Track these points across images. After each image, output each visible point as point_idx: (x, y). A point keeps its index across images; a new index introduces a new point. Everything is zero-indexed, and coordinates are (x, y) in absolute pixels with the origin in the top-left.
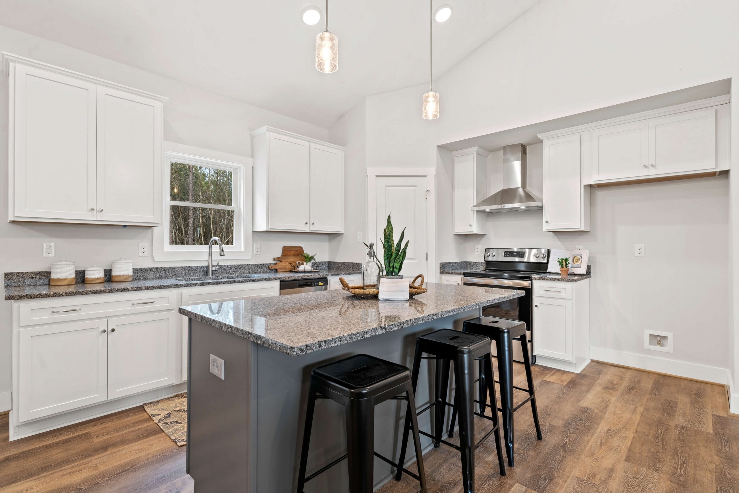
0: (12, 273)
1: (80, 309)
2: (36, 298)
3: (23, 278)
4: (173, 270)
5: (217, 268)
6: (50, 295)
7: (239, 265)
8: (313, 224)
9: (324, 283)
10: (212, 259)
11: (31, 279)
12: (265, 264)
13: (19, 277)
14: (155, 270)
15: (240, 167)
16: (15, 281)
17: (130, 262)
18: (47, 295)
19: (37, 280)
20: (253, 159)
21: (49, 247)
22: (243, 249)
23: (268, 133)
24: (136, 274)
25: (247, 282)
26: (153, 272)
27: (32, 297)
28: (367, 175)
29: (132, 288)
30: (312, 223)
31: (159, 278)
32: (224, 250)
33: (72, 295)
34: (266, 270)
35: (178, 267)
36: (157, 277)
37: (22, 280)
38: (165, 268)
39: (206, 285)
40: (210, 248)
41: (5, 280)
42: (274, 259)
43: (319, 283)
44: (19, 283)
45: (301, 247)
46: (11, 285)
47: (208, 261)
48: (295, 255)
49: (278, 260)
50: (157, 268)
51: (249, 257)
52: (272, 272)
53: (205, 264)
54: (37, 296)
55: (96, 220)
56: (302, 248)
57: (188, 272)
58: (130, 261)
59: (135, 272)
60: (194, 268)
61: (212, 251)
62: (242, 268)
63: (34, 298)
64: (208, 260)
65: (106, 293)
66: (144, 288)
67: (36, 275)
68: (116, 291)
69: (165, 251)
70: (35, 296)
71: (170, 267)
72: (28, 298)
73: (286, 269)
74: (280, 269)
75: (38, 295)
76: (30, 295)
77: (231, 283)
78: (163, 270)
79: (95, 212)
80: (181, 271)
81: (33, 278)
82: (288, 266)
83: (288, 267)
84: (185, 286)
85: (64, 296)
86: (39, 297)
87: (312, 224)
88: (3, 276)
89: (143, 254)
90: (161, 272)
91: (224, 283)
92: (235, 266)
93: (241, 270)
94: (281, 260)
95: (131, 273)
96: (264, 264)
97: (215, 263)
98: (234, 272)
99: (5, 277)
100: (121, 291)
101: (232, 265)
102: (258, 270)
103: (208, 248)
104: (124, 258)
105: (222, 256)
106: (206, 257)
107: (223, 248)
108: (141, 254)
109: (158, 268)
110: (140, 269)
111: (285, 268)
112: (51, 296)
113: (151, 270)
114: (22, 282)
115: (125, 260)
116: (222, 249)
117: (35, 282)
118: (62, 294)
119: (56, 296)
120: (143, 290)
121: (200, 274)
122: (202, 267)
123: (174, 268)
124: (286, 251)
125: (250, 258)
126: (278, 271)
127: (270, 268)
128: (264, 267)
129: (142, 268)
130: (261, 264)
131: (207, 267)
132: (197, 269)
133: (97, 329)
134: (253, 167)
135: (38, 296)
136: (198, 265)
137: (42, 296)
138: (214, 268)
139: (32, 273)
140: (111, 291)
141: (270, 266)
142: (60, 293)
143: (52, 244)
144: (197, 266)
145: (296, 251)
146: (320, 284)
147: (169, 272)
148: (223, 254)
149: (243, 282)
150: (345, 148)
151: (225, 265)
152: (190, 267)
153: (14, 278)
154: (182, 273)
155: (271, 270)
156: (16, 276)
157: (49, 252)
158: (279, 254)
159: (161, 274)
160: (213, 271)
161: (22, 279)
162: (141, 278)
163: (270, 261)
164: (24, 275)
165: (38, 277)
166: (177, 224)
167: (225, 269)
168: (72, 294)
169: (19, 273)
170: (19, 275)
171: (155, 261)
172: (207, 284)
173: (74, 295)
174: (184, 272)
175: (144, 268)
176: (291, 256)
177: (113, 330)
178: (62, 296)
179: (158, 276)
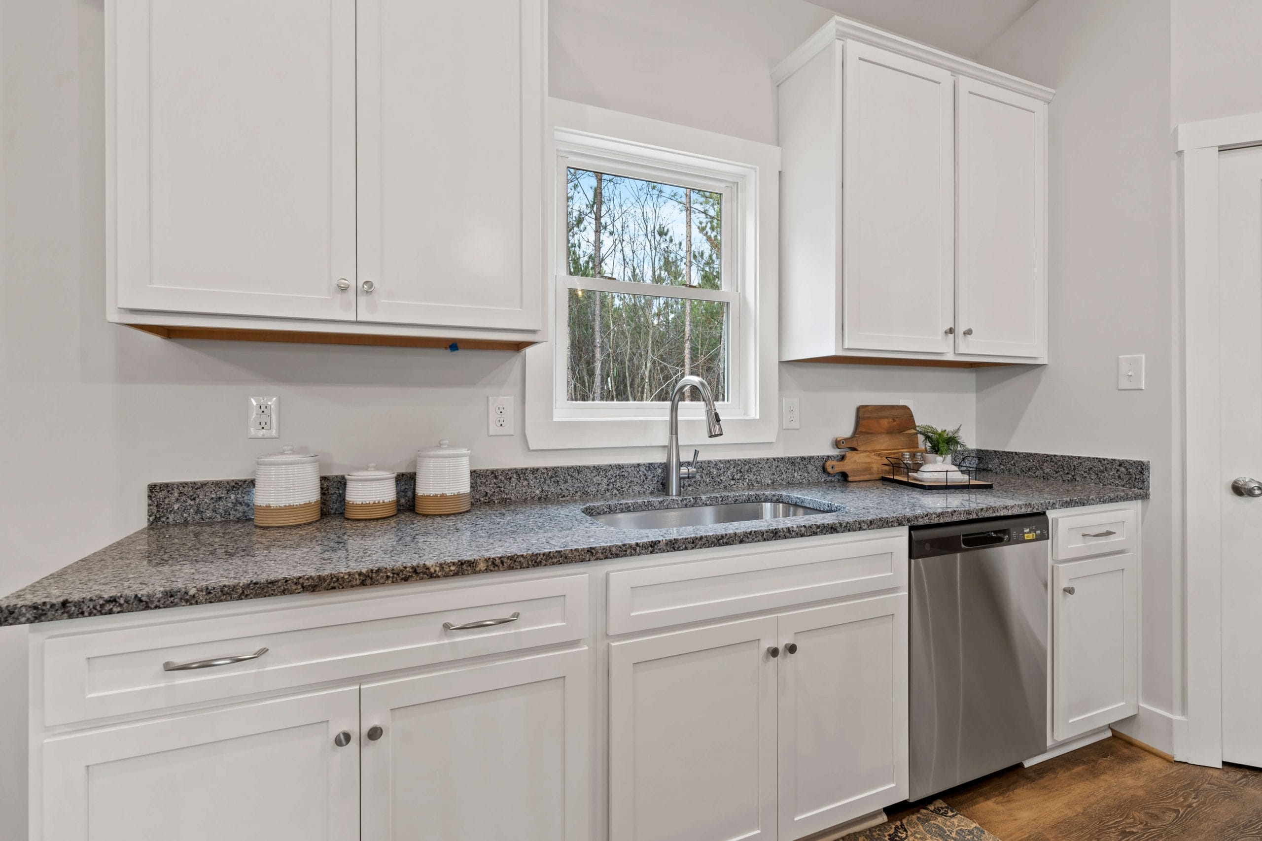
0: (167, 485)
1: (264, 651)
2: (101, 613)
3: (194, 499)
4: (575, 475)
5: (692, 470)
6: (152, 602)
7: (746, 462)
8: (968, 332)
9: (1038, 532)
10: (679, 444)
11: (216, 501)
12: (813, 457)
13: (184, 498)
14: (531, 476)
15: (743, 177)
16: (176, 507)
17: (463, 456)
18: (140, 601)
19: (230, 505)
20: (779, 149)
21: (263, 410)
22: (754, 413)
23: (839, 44)
24: (483, 488)
25: (815, 534)
26: (525, 483)
27: (82, 613)
28: (1180, 153)
29: (441, 566)
30: (965, 329)
31: (540, 499)
32: (721, 418)
33: (232, 599)
34: (815, 475)
35: (588, 468)
36: (536, 497)
37: (191, 506)
38: (555, 470)
39: (686, 548)
40: (674, 409)
41: (149, 505)
42: (837, 444)
43: (1024, 533)
44: (185, 515)
45: (905, 408)
46: (164, 519)
47: (667, 448)
48: (890, 432)
49: (847, 446)
50: (535, 471)
51: (772, 438)
52: (831, 481)
53: (659, 458)
54: (102, 606)
55: (357, 323)
56: (909, 409)
57: (615, 481)
58: (464, 451)
59: (478, 481)
60: (629, 470)
61: (679, 418)
62: (755, 469)
63: (90, 614)
64: (664, 447)
65: (352, 586)
66: (482, 566)
67: (228, 491)
68: (388, 577)
69: (555, 420)
70: (94, 608)
71: (568, 468)
72: (71, 616)
73: (871, 474)
74: (857, 472)
75: (109, 601)
76: (79, 604)
77: (765, 540)
78: (552, 477)
79: (351, 295)
80: (597, 478)
81: (220, 498)
82: (877, 464)
83: (876, 467)
84: (617, 556)
85: (201, 603)
86: (110, 612)
87: (965, 333)
88: (145, 493)
89: (501, 428)
90: (545, 483)
91: (741, 542)
92: (735, 463)
93: (751, 476)
94: (854, 445)
95: (465, 487)
96: (810, 458)
97: (687, 456)
98: (732, 482)
99: (150, 497)
100: (406, 579)
101: (728, 461)
102: (796, 474)
103: (668, 412)
104: (447, 442)
105: (716, 436)
106: (663, 439)
107: (718, 411)
108: (493, 429)
109: (538, 469)
110: (493, 472)
111: (868, 470)
112: (156, 603)
113: (521, 473)
114: (192, 510)
115: (450, 446)
116: (716, 415)
117: (226, 512)
118: (194, 596)
119: (174, 605)
120: (480, 572)
121: (646, 487)
122: (650, 467)
123: (579, 470)
124: (869, 418)
125: (773, 440)
126: (850, 479)
127: (829, 470)
128: (810, 467)
129: (497, 470)
130: (803, 459)
131: (666, 467)
132: (638, 472)
133: (325, 724)
134: (780, 172)
135: (108, 607)
136: (641, 461)
137: (121, 605)
138: (684, 470)
139: (218, 484)
140: (368, 581)
141: (829, 464)
142: (186, 593)
143: (272, 402)
144: (639, 465)
145: (894, 420)
146: (1027, 537)
147: (566, 482)
148: (718, 432)
149: (802, 536)
150: (1053, 91)
151: (709, 462)
152: (619, 467)
153: (173, 499)
154: (599, 485)
155: (829, 474)
156: (176, 495)
157: (263, 425)
158: (846, 429)
159: (546, 487)
160: (681, 478)
161: (192, 503)
162: (494, 498)
163: (826, 450)
164: (198, 492)
165: (233, 497)
166: (577, 372)
167: (709, 474)
168: (230, 594)
169: (184, 485)
170: (185, 490)
171: (531, 449)
172: (690, 546)
173: (240, 598)
174: (605, 480)
175: (503, 471)
176: (881, 433)
177: (375, 734)
178: (197, 603)
179: (538, 492)
